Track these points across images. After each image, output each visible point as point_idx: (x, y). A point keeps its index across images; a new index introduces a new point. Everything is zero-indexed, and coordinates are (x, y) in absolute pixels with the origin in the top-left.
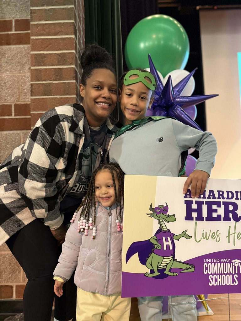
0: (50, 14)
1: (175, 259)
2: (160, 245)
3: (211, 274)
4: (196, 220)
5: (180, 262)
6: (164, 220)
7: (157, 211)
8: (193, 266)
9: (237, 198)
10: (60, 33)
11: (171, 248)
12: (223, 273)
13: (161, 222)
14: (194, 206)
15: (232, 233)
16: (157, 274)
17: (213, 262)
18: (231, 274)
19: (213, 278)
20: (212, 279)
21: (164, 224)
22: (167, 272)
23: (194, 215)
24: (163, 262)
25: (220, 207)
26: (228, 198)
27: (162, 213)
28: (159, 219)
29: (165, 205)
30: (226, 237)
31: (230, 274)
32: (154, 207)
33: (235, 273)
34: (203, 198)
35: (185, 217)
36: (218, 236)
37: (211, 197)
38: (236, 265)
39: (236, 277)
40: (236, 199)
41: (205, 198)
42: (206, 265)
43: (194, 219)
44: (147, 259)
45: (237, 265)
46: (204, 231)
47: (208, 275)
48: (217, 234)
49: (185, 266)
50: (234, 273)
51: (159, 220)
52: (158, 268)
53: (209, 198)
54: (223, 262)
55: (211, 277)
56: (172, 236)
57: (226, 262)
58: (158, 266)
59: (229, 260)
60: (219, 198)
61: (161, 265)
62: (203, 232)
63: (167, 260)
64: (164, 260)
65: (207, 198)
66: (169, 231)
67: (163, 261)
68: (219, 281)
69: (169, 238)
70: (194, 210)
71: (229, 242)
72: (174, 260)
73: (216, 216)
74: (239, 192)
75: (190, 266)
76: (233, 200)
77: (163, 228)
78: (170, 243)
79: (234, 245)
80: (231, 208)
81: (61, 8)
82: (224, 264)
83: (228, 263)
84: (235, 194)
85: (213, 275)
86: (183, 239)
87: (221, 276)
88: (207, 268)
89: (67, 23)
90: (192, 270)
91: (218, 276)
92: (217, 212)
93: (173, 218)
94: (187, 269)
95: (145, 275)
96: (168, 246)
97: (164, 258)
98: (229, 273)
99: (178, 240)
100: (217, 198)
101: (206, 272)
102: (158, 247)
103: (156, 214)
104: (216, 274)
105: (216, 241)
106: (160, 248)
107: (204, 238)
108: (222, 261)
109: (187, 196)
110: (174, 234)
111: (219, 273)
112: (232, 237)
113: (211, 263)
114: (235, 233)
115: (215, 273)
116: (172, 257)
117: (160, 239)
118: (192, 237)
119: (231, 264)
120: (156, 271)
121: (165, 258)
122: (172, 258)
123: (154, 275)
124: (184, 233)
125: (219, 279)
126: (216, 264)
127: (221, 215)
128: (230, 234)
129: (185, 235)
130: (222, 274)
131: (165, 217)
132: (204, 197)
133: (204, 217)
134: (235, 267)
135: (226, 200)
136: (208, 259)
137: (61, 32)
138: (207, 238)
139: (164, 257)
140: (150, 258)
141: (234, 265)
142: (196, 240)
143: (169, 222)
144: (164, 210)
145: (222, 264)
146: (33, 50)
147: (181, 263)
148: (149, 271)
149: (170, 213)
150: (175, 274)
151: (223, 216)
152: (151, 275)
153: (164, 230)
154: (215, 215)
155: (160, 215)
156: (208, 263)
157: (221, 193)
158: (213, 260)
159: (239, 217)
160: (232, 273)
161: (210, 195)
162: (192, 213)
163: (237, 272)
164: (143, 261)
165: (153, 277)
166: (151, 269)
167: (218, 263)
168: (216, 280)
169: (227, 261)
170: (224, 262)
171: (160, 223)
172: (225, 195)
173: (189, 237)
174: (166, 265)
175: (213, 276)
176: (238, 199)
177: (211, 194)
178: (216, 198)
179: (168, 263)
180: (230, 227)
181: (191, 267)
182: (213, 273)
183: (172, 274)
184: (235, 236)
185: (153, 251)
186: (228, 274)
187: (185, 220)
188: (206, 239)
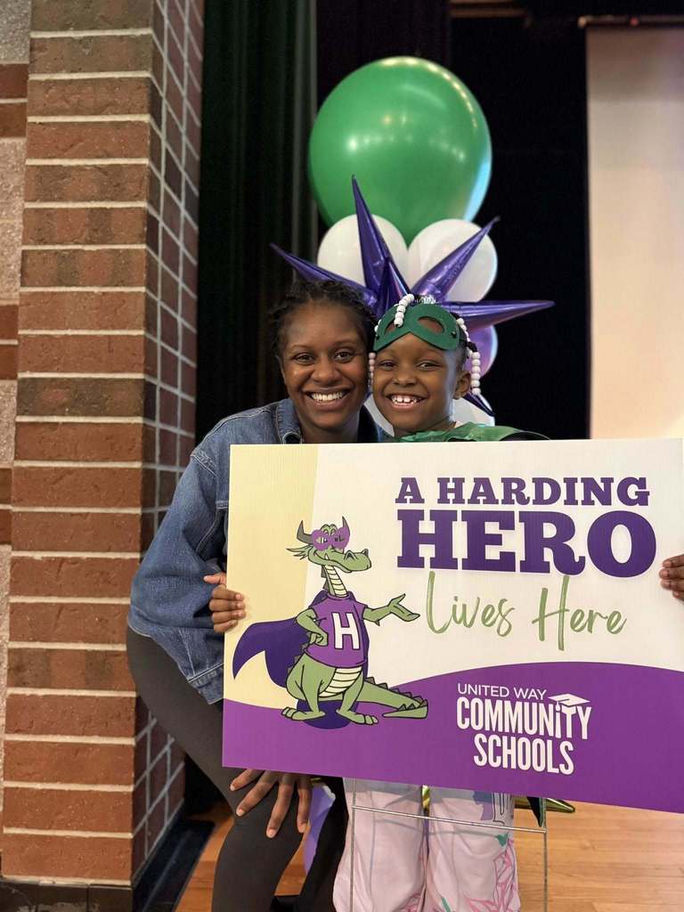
0: (84, 54)
1: (368, 676)
2: (325, 635)
3: (483, 731)
4: (431, 567)
5: (384, 686)
6: (338, 565)
7: (318, 541)
8: (424, 703)
9: (571, 500)
10: (108, 109)
11: (356, 646)
12: (520, 731)
13: (329, 572)
14: (427, 527)
15: (553, 611)
16: (316, 713)
17: (489, 697)
18: (550, 738)
19: (487, 744)
20: (485, 746)
21: (336, 577)
22: (344, 711)
23: (427, 552)
24: (333, 683)
25: (512, 527)
26: (539, 500)
27: (333, 548)
28: (323, 562)
29: (339, 525)
30: (534, 622)
31: (546, 737)
32: (308, 530)
33: (564, 738)
34: (455, 501)
35: (399, 557)
36: (504, 617)
37: (481, 499)
38: (565, 710)
39: (566, 748)
40: (566, 503)
41: (463, 502)
42: (463, 703)
43: (427, 563)
44: (289, 669)
45: (569, 712)
46: (456, 599)
47: (471, 732)
48: (500, 612)
49: (398, 701)
50: (558, 735)
51: (323, 566)
52: (318, 697)
53: (473, 500)
54: (521, 699)
55: (480, 740)
56: (360, 612)
57: (532, 701)
58: (319, 693)
59: (542, 695)
60: (507, 500)
61: (329, 689)
62: (455, 603)
63: (346, 676)
64: (337, 676)
65: (466, 501)
66: (350, 596)
67: (332, 679)
68: (509, 756)
69: (350, 616)
70: (427, 539)
71: (542, 638)
72: (365, 679)
73: (497, 557)
74: (579, 480)
75: (413, 701)
76: (559, 507)
77: (335, 587)
78: (353, 630)
79: (561, 647)
80: (549, 531)
81: (115, 36)
82: (527, 704)
83: (538, 702)
84: (563, 487)
85: (488, 734)
86: (391, 621)
87: (513, 739)
88: (466, 713)
89: (130, 79)
90: (421, 713)
91: (505, 738)
92: (501, 544)
93: (363, 560)
94: (404, 708)
95: (284, 713)
96: (347, 638)
97: (335, 672)
98: (542, 733)
99: (377, 622)
100: (500, 502)
101: (463, 723)
102: (318, 640)
103: (314, 549)
104: (497, 733)
105: (498, 631)
106: (324, 643)
107: (459, 623)
108: (518, 696)
109: (406, 497)
110: (366, 607)
111: (507, 730)
112: (552, 623)
113: (483, 698)
114: (562, 611)
115: (494, 730)
116: (360, 669)
117: (325, 619)
118: (419, 615)
119: (551, 706)
120: (313, 704)
121: (338, 670)
122: (360, 672)
123: (309, 716)
124: (394, 603)
125: (509, 747)
126: (499, 703)
127: (514, 553)
128: (546, 614)
129: (397, 607)
130: (518, 736)
131: (340, 558)
132: (459, 500)
133: (456, 559)
134: (563, 717)
135: (530, 507)
136: (469, 686)
137: (113, 104)
138: (468, 623)
139: (337, 668)
140: (298, 668)
141: (560, 711)
142: (432, 627)
143: (351, 571)
144: (336, 540)
145: (519, 704)
146: (32, 153)
147: (387, 689)
148: (294, 704)
149: (353, 545)
150: (368, 718)
151: (520, 556)
152: (300, 716)
153: (337, 592)
154: (492, 553)
155: (326, 551)
156: (470, 697)
157: (514, 486)
158: (489, 690)
159: (577, 560)
160: (551, 734)
161: (476, 493)
162: (420, 546)
163: (569, 735)
164: (279, 674)
165: (305, 721)
166: (299, 700)
167: (503, 699)
168: (498, 751)
169: (535, 696)
170: (526, 700)
171: (324, 574)
172: (530, 491)
173: (410, 616)
174: (343, 693)
175: (488, 738)
176: (576, 503)
177: (482, 490)
178: (496, 502)
179: (348, 688)
180: (545, 592)
181: (417, 704)
182: (487, 728)
183: (360, 719)
184: (562, 621)
185: (307, 648)
186: (537, 735)
187: (399, 566)
188: (465, 624)
